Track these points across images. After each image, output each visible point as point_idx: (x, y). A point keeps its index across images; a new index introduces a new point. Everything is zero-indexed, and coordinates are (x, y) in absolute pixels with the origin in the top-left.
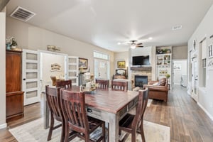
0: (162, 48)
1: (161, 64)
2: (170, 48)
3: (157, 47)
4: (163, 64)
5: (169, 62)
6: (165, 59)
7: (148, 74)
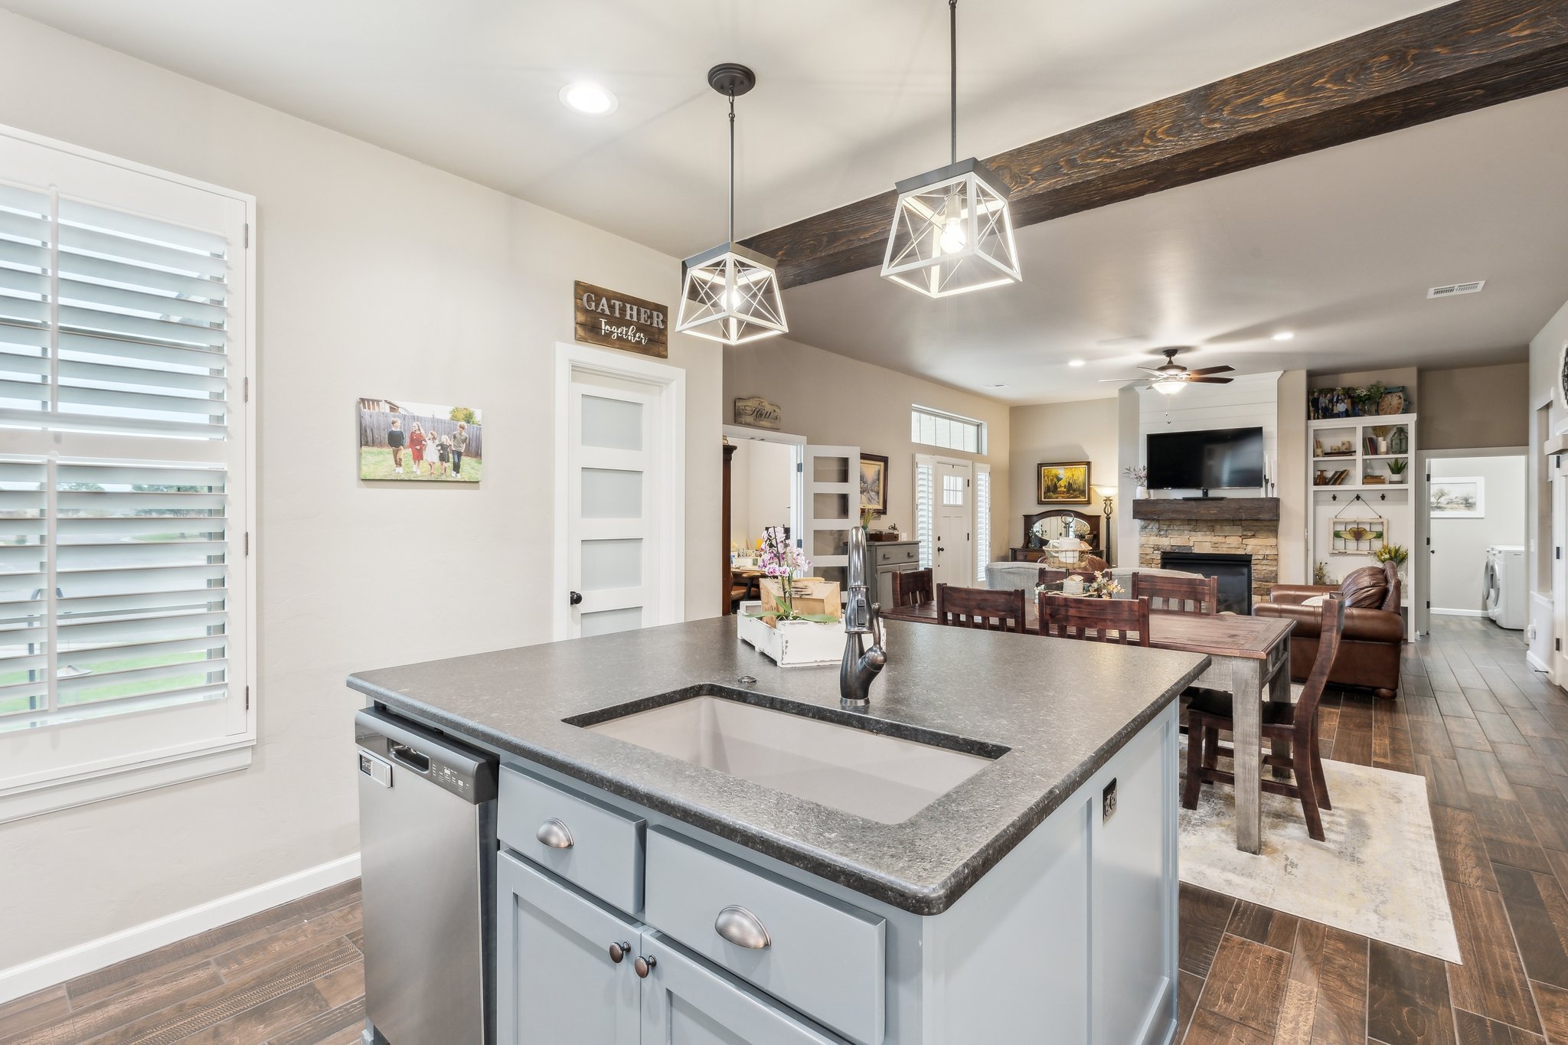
0: (1349, 380)
1: (1340, 478)
2: (1408, 378)
3: (1311, 375)
4: (1356, 483)
5: (1398, 468)
6: (1371, 446)
7: (1255, 546)
